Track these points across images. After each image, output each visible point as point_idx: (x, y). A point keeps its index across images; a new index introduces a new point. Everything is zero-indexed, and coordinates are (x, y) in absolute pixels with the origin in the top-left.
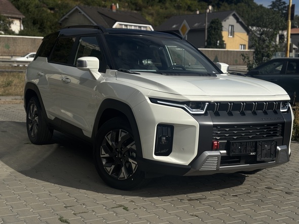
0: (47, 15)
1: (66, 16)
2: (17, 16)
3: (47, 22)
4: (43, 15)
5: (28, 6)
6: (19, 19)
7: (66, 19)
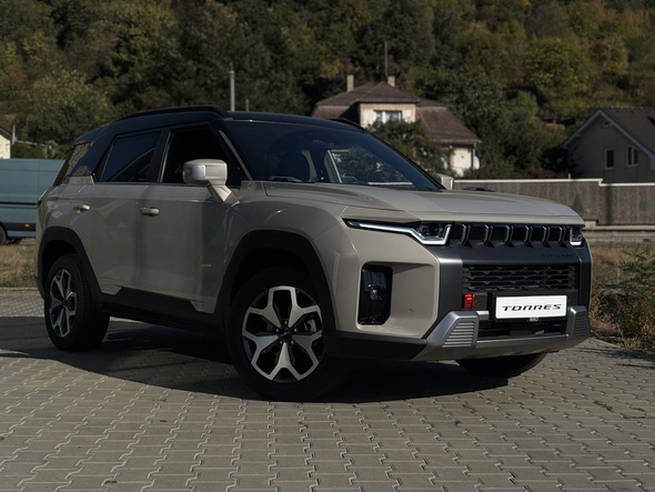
0: (536, 134)
1: (577, 134)
2: (466, 141)
3: (535, 149)
4: (528, 134)
5: (494, 119)
6: (469, 147)
7: (577, 138)
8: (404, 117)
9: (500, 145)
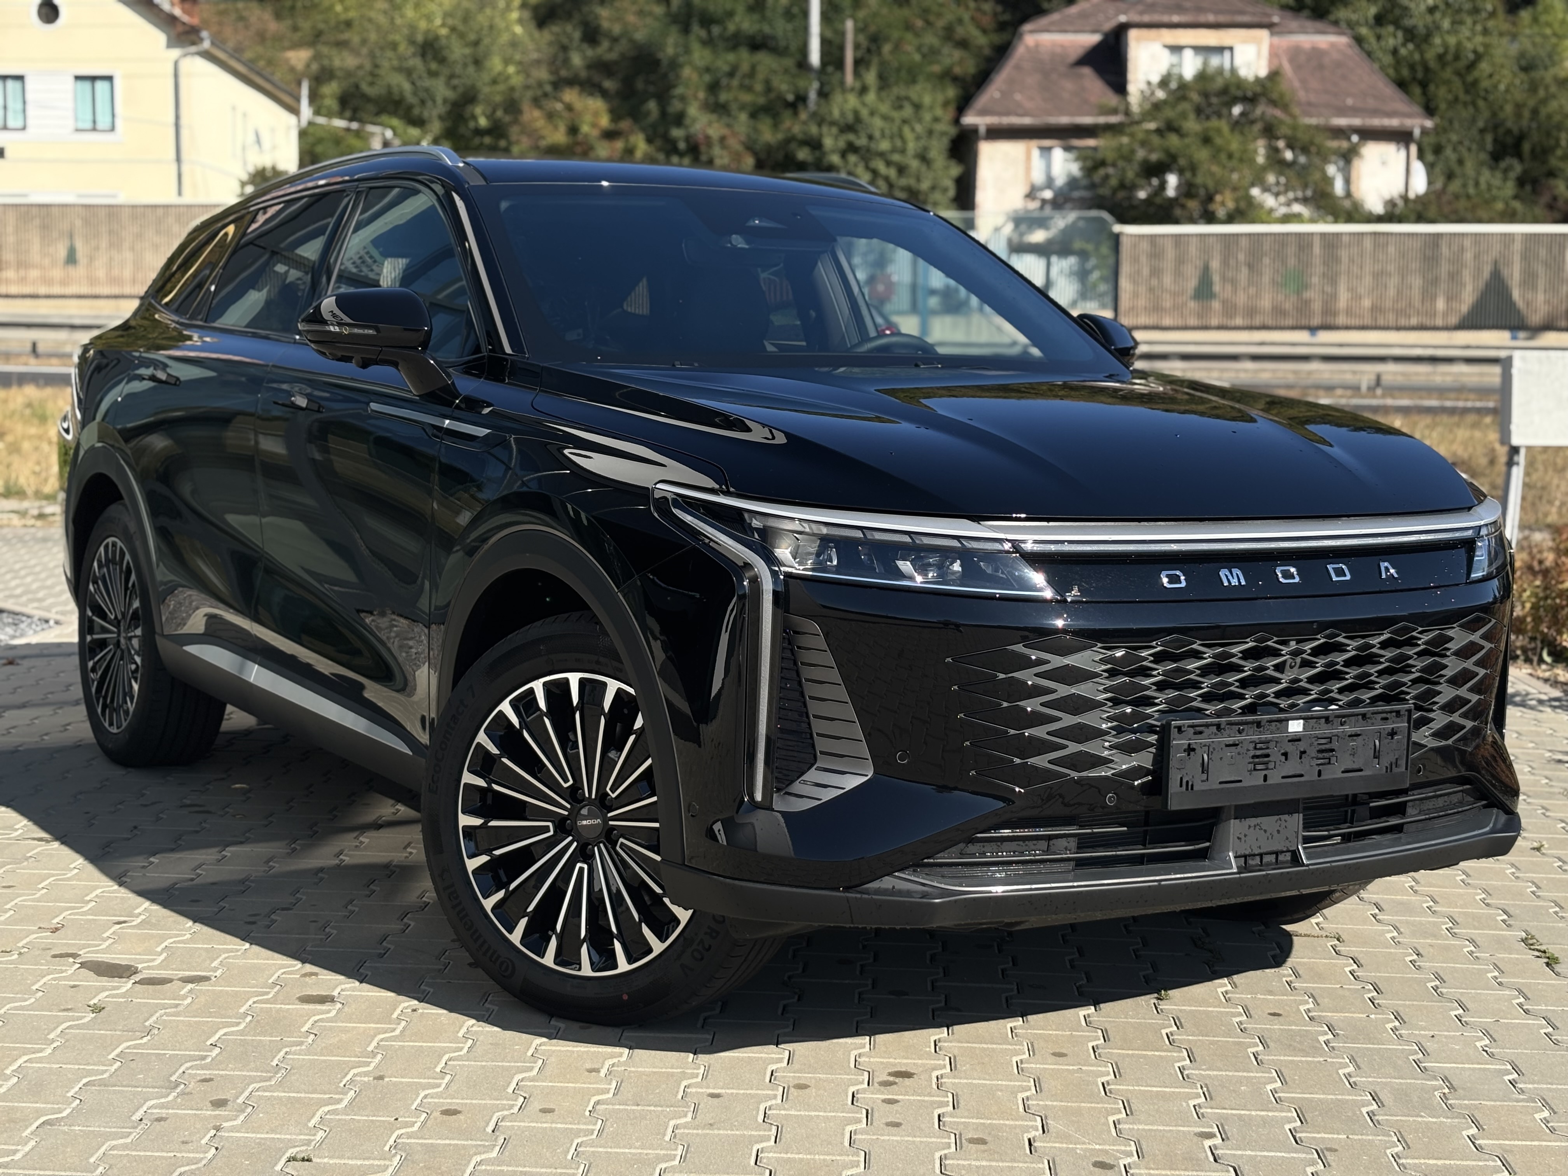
8: (1239, 61)
9: (1482, 131)
